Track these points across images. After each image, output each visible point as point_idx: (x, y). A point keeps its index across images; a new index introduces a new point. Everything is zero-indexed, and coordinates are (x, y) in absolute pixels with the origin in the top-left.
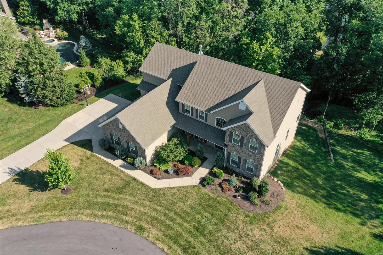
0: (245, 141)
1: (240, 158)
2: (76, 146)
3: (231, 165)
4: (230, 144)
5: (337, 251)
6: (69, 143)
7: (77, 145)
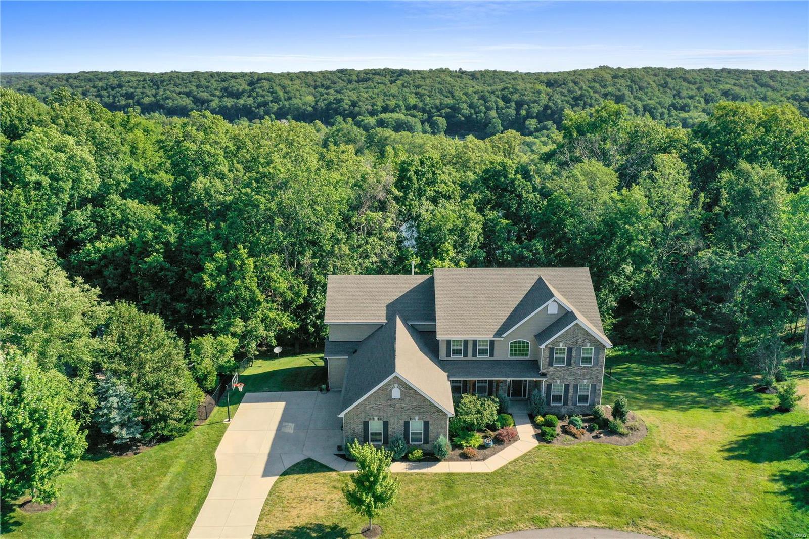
0: (574, 354)
1: (567, 387)
2: (297, 476)
3: (552, 407)
4: (551, 368)
5: (744, 440)
6: (278, 477)
7: (298, 473)
